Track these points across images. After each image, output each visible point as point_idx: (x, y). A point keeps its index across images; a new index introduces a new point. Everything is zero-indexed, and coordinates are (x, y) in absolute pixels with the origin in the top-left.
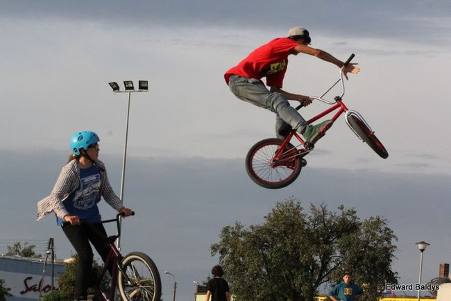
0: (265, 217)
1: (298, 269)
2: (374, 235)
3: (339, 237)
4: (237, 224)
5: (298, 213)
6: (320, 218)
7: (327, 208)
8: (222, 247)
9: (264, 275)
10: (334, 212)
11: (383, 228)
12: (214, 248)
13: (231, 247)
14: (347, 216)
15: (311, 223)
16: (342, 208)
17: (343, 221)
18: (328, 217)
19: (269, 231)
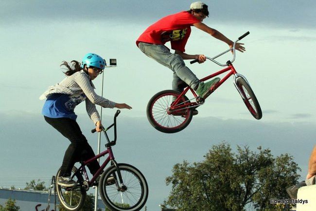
0: (204, 156)
1: (229, 194)
2: (284, 167)
3: (259, 169)
4: (184, 162)
5: (228, 152)
6: (245, 156)
7: (249, 149)
8: (174, 179)
9: (205, 199)
10: (255, 152)
11: (290, 162)
12: (168, 180)
13: (180, 179)
14: (264, 154)
15: (238, 160)
16: (260, 149)
17: (261, 158)
18: (250, 155)
19: (207, 166)
